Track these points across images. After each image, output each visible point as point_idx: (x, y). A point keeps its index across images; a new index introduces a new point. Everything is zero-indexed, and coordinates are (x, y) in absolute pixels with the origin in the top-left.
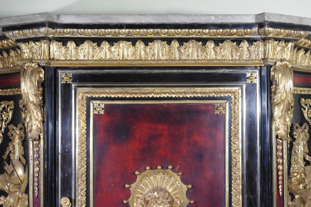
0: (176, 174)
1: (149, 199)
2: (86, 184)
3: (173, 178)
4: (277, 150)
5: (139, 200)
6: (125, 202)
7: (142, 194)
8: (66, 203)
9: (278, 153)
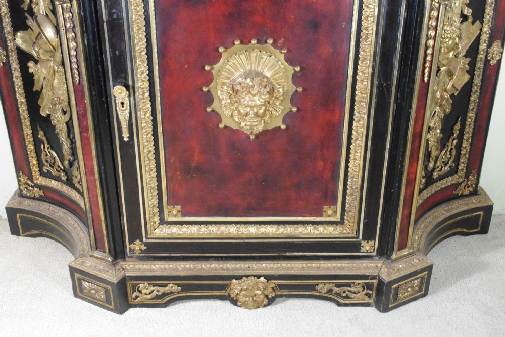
0: (277, 51)
1: (238, 87)
2: (148, 65)
3: (273, 56)
4: (430, 18)
5: (225, 87)
6: (205, 89)
7: (228, 78)
8: (120, 93)
9: (430, 23)
